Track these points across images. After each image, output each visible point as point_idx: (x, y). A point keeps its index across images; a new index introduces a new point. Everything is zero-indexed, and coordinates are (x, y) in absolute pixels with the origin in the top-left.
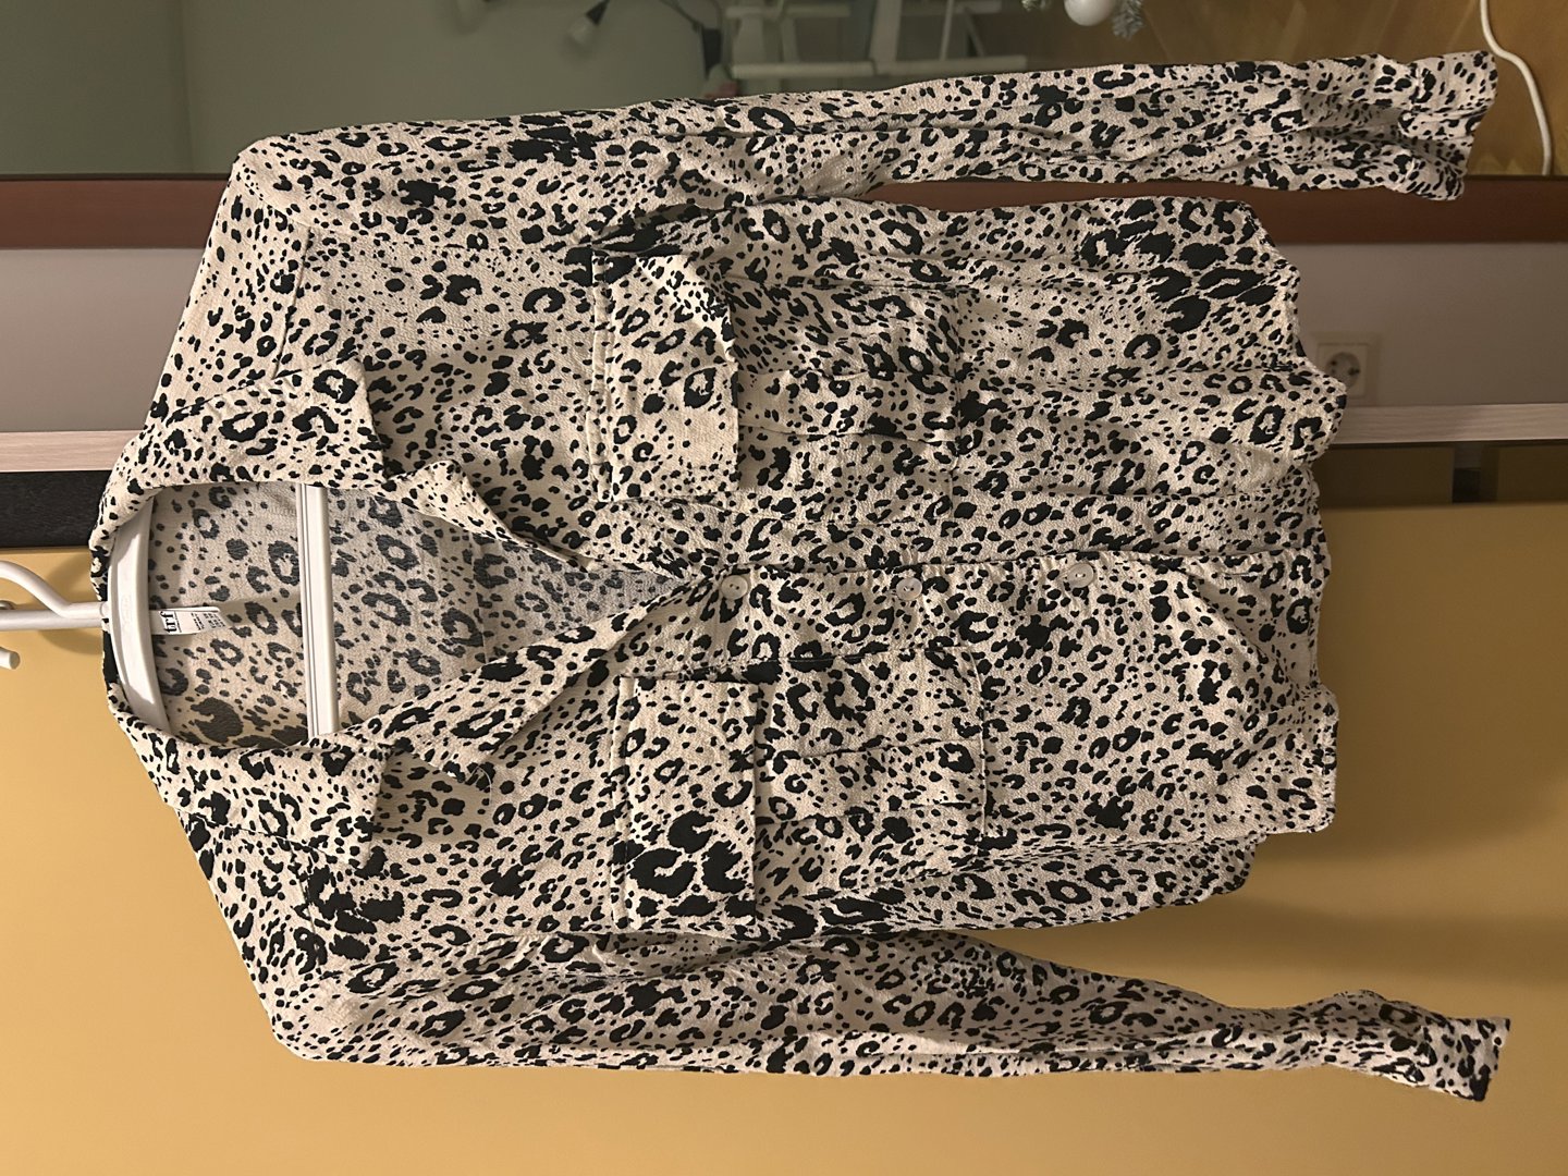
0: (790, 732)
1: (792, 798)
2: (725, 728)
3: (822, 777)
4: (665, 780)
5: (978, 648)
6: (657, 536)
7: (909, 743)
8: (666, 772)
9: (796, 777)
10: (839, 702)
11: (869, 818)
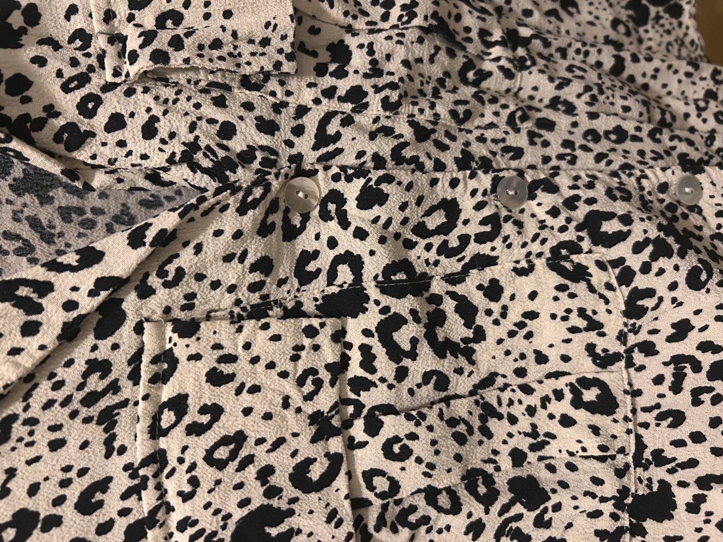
0: (383, 380)
1: (393, 468)
2: (301, 382)
3: (431, 436)
4: (221, 465)
5: (615, 252)
6: (193, 127)
7: (529, 379)
8: (222, 453)
9: (396, 439)
10: (441, 335)
11: (489, 480)
